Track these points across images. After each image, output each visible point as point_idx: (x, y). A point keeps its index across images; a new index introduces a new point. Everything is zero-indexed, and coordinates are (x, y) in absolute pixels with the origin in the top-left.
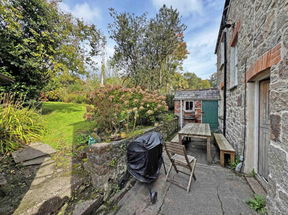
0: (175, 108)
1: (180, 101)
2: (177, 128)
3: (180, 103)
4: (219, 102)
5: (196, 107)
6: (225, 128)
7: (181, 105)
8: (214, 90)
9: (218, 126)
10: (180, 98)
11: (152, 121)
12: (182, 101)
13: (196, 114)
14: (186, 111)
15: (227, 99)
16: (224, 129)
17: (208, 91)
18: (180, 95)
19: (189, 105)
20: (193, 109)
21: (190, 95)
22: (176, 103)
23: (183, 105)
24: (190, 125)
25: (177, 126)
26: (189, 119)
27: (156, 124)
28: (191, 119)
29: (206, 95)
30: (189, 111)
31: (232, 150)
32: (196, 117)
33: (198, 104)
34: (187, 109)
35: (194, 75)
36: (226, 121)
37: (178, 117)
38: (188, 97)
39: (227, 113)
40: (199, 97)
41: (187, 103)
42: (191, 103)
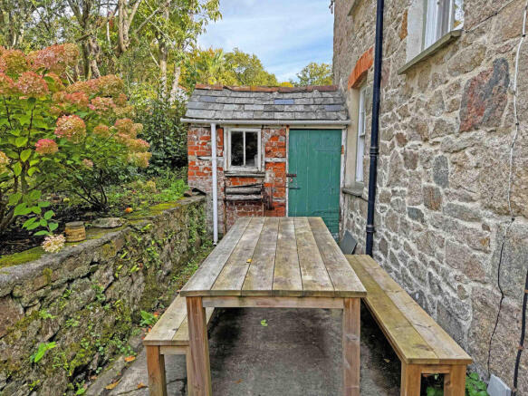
0: (191, 158)
1: (209, 128)
2: (196, 238)
3: (209, 139)
4: (344, 133)
5: (268, 153)
6: (374, 231)
7: (213, 144)
8: (325, 94)
9: (340, 220)
10: (210, 115)
11: (30, 225)
12: (217, 127)
13: (267, 180)
14: (234, 170)
15: (382, 118)
16: (371, 233)
17: (309, 95)
18: (208, 103)
19: (244, 147)
20: (259, 160)
21: (247, 107)
22: (195, 138)
23: (220, 144)
24: (249, 231)
25: (199, 231)
26: (243, 202)
27: (54, 243)
28: (251, 202)
29: (301, 108)
30: (243, 169)
31: (458, 353)
32: (268, 191)
33: (274, 144)
34: (237, 161)
35: (255, 61)
36: (378, 205)
37: (202, 193)
38: (238, 115)
39: (384, 174)
40: (278, 115)
41: (236, 138)
42: (252, 138)
